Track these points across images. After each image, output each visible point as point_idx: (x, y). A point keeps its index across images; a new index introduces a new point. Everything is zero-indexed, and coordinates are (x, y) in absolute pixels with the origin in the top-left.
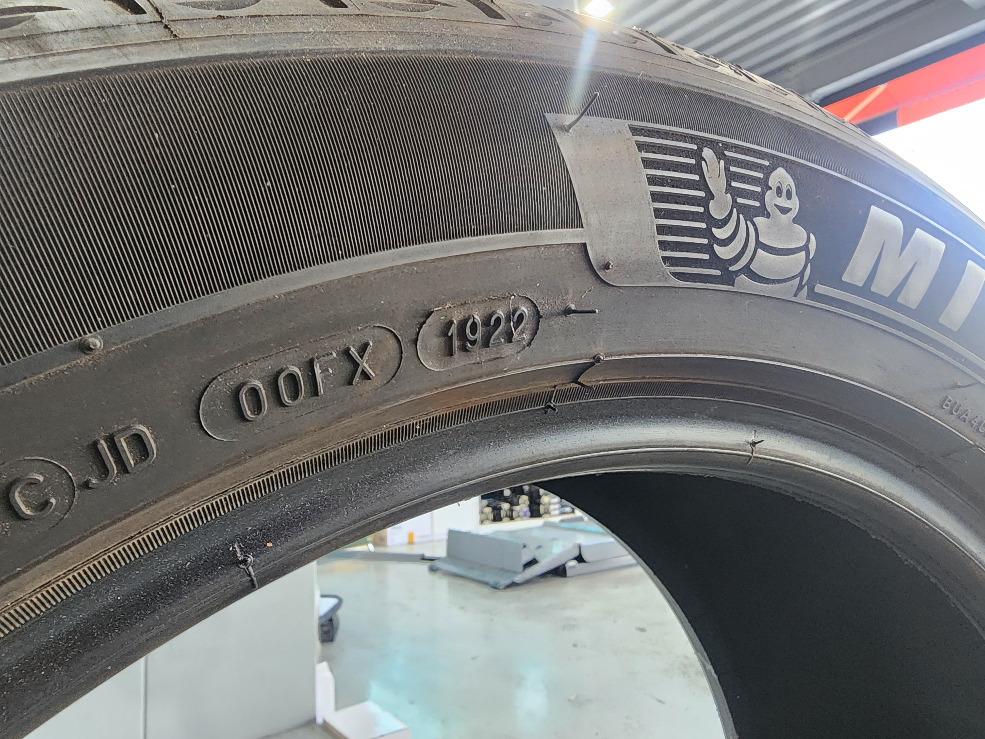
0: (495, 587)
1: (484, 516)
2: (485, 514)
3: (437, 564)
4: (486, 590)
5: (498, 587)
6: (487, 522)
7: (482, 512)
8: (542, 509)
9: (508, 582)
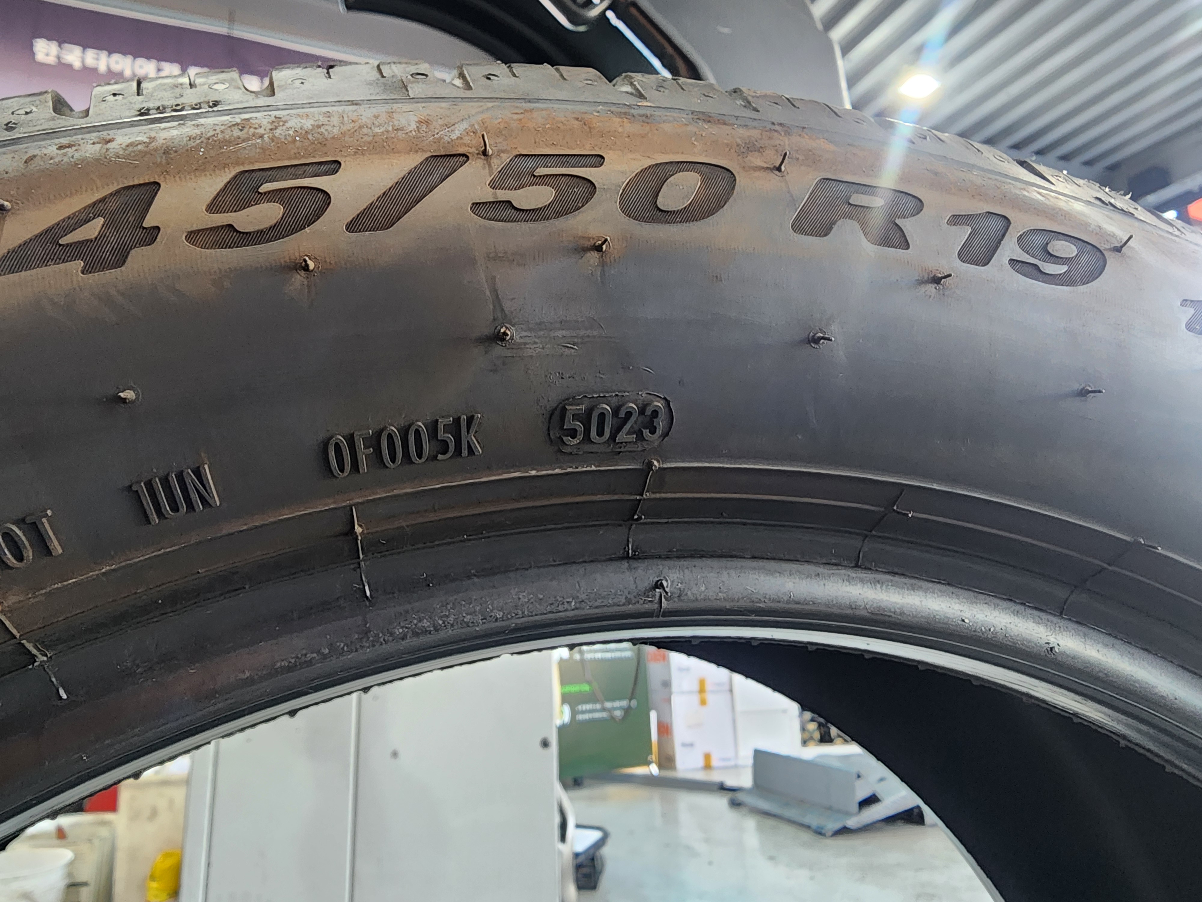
0: (819, 832)
1: (806, 736)
2: (808, 731)
3: (741, 797)
4: (806, 836)
5: (823, 831)
6: (812, 743)
7: (803, 729)
9: (838, 826)
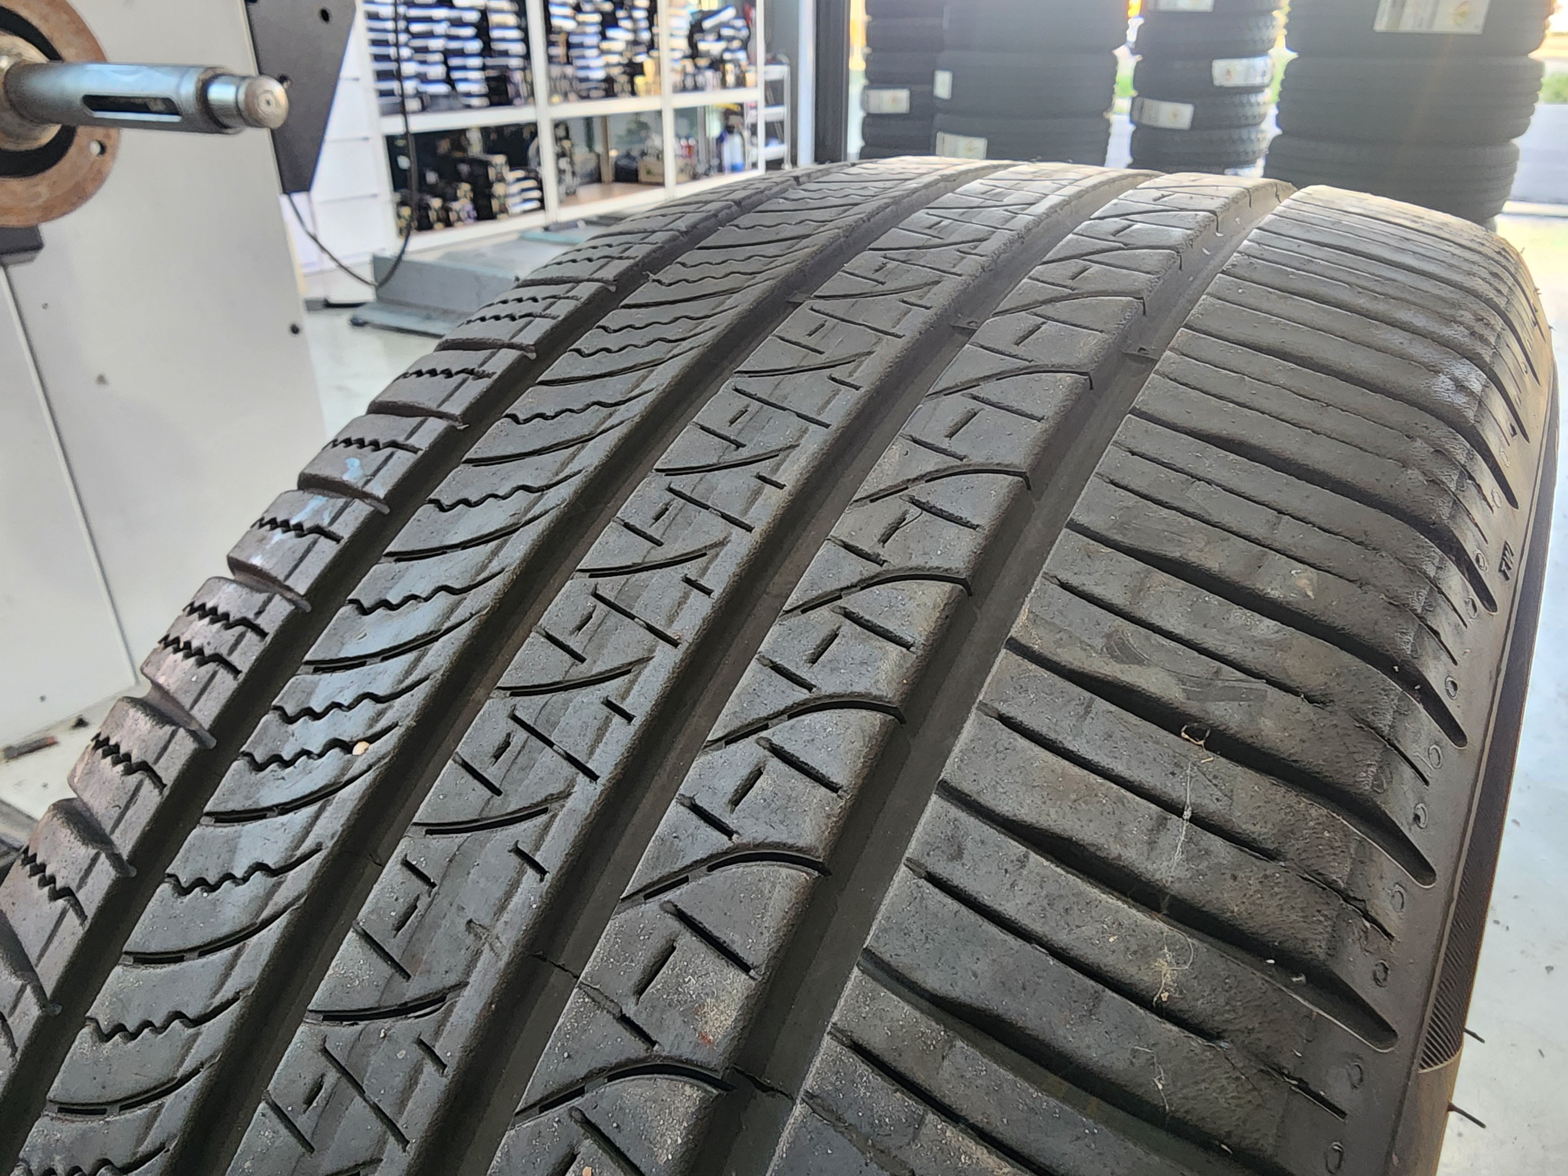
1: (403, 223)
2: (404, 218)
3: (362, 314)
6: (412, 233)
7: (399, 216)
8: (495, 205)
